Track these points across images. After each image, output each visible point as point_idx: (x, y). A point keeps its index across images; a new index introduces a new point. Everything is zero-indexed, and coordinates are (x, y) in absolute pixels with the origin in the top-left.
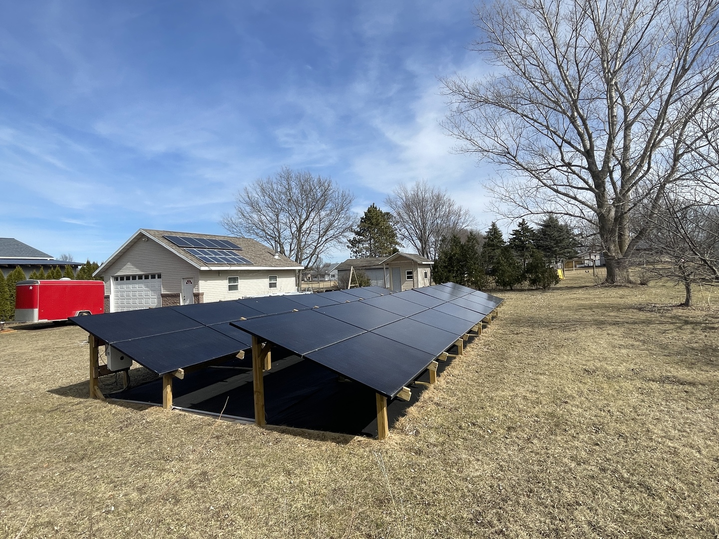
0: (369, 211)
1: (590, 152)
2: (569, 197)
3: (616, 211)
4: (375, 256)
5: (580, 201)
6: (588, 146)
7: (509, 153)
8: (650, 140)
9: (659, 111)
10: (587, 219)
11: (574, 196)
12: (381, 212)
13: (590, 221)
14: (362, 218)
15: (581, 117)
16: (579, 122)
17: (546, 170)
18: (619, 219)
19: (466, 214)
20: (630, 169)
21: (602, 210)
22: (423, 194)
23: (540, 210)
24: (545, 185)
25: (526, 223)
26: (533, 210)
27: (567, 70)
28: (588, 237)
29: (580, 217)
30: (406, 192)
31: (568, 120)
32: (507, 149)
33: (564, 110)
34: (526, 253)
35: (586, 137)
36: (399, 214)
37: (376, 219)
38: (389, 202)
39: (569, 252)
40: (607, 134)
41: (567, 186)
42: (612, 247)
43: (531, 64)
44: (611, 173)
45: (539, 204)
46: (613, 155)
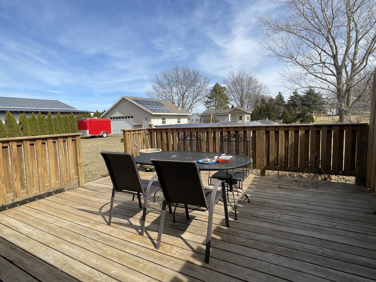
0: (215, 86)
1: (336, 56)
2: (323, 79)
3: (347, 87)
4: (218, 109)
5: (328, 82)
6: (335, 53)
7: (293, 57)
8: (368, 49)
9: (375, 34)
10: (331, 91)
11: (325, 79)
12: (221, 87)
13: (333, 92)
14: (212, 90)
15: (332, 37)
16: (331, 40)
17: (312, 65)
18: (348, 90)
19: (265, 87)
20: (356, 64)
21: (339, 86)
22: (243, 77)
23: (307, 86)
24: (310, 73)
25: (297, 92)
26: (304, 86)
27: (327, 11)
28: (331, 99)
29: (328, 89)
30: (233, 76)
31: (325, 39)
32: (292, 55)
33: (323, 34)
34: (296, 108)
35: (334, 48)
36: (229, 87)
37: (219, 90)
38: (225, 82)
39: (319, 108)
40: (346, 46)
41: (322, 73)
42: (343, 105)
43: (307, 8)
44: (346, 67)
45: (307, 83)
46: (348, 57)
